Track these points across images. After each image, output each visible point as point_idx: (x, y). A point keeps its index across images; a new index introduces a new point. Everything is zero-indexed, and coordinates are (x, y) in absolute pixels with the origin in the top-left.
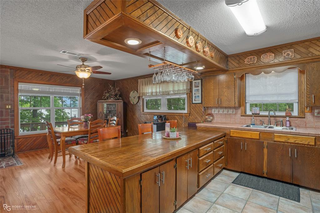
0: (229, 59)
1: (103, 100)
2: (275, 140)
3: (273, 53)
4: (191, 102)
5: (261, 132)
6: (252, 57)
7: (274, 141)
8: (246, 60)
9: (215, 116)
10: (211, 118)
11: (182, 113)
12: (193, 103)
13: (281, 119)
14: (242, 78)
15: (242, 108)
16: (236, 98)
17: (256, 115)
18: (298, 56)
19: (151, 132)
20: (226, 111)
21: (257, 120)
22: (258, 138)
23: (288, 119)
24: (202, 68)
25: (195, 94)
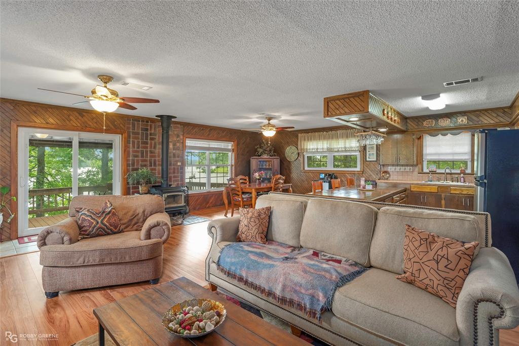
0: (408, 121)
1: (256, 156)
2: (451, 192)
3: (449, 118)
4: (365, 160)
5: (439, 187)
6: (431, 120)
7: (451, 194)
8: (425, 123)
9: (391, 173)
10: (388, 175)
11: (355, 171)
12: (366, 161)
13: (456, 176)
14: (420, 138)
15: (420, 166)
16: (415, 156)
17: (433, 172)
18: (471, 123)
19: (320, 190)
20: (403, 168)
21: (434, 177)
22: (436, 191)
23: (462, 175)
24: (385, 130)
25: (369, 151)
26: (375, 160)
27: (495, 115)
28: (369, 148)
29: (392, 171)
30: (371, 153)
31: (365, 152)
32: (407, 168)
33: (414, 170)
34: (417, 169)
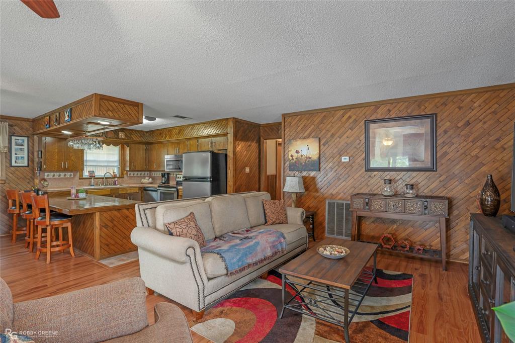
3: (113, 132)
9: (49, 181)
12: (11, 166)
20: (62, 174)
23: (116, 179)
24: (70, 133)
25: (16, 154)
26: (27, 165)
27: (139, 135)
28: (16, 150)
29: (50, 178)
30: (19, 156)
31: (8, 154)
32: (68, 175)
33: (75, 176)
34: (78, 174)
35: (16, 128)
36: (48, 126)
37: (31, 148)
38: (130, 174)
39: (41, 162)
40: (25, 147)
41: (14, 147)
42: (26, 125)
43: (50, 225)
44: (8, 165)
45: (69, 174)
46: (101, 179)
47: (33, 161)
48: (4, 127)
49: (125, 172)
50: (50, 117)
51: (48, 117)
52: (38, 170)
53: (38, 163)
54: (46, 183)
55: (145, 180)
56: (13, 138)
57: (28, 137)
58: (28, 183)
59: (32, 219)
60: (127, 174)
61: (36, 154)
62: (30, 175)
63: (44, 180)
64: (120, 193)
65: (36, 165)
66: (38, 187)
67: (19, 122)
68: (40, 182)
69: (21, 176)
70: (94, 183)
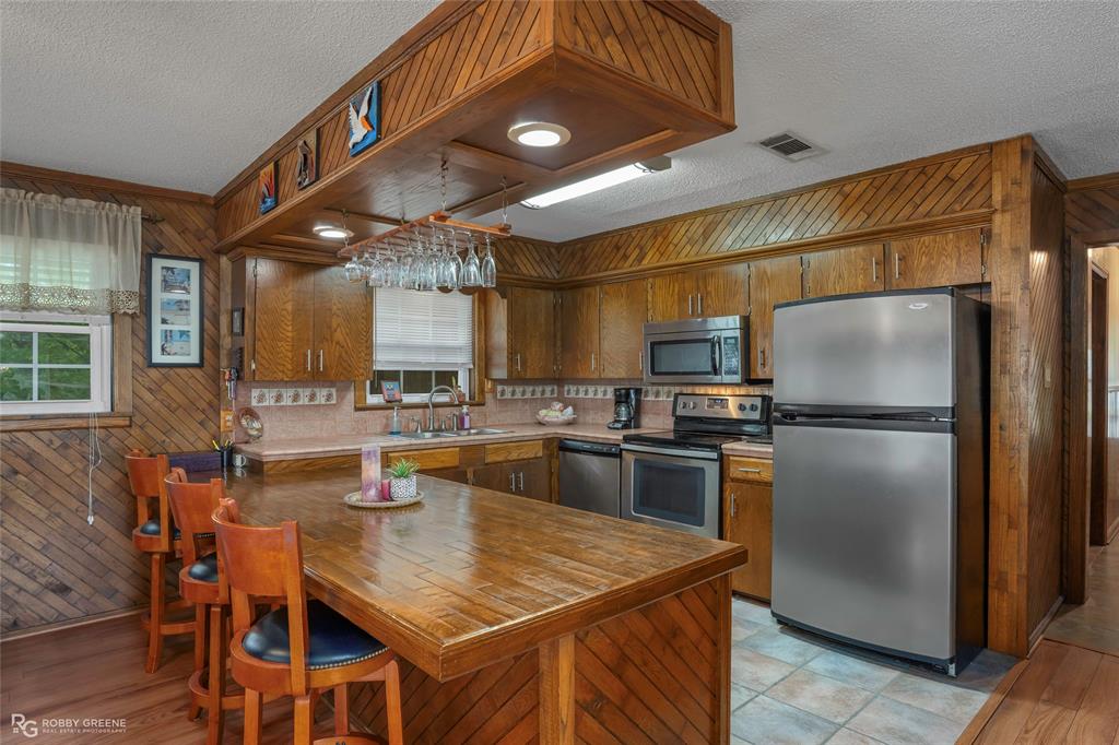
2: (488, 461)
5: (463, 448)
7: (486, 464)
9: (264, 416)
12: (150, 364)
20: (304, 395)
25: (164, 321)
26: (197, 360)
28: (166, 305)
29: (267, 408)
30: (175, 328)
31: (141, 321)
32: (322, 395)
33: (341, 398)
34: (350, 396)
35: (166, 228)
36: (269, 202)
37: (209, 300)
38: (503, 393)
39: (241, 349)
40: (193, 298)
41: (158, 296)
42: (196, 219)
43: (308, 690)
44: (140, 360)
45: (325, 392)
46: (420, 411)
47: (216, 347)
48: (129, 223)
49: (489, 385)
50: (277, 166)
51: (271, 166)
52: (230, 380)
53: (230, 354)
54: (256, 425)
55: (552, 413)
56: (158, 264)
57: (201, 260)
58: (201, 423)
59: (216, 605)
60: (493, 391)
61: (224, 320)
62: (208, 396)
63: (250, 413)
64: (489, 459)
65: (224, 362)
66: (232, 439)
67: (174, 207)
68: (237, 419)
69: (179, 398)
70: (399, 422)
